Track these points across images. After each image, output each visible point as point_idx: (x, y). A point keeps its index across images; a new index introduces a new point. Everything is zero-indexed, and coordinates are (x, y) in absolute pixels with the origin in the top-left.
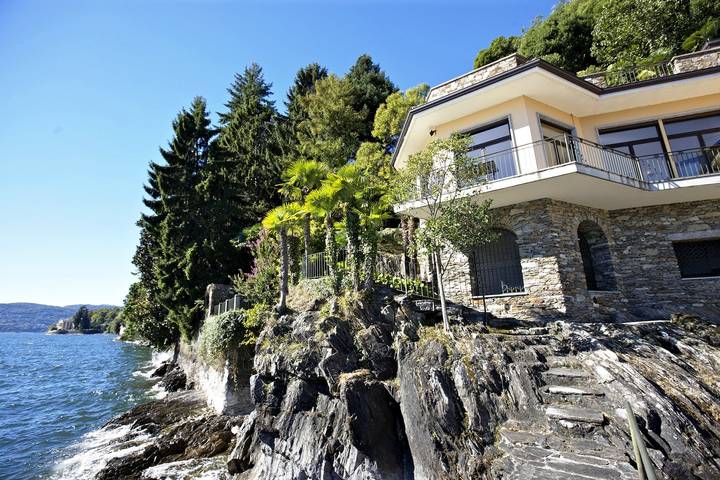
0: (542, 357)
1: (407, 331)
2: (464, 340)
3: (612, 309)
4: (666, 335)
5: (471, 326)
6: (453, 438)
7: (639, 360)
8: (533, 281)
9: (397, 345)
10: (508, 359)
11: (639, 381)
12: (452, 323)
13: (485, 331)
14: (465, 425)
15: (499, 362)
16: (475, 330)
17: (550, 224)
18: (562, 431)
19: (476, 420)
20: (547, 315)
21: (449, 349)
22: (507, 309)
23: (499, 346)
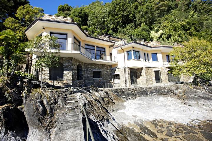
0: (66, 95)
1: (27, 90)
2: (47, 92)
3: (81, 84)
4: (89, 89)
5: (49, 88)
6: (44, 117)
7: (84, 94)
8: (66, 77)
9: (23, 95)
10: (59, 96)
11: (84, 98)
12: (43, 87)
13: (53, 89)
14: (47, 113)
15: (56, 97)
16: (50, 89)
17: (72, 64)
18: (69, 110)
19: (50, 111)
20: (68, 85)
21: (42, 95)
22: (58, 84)
23: (56, 93)
